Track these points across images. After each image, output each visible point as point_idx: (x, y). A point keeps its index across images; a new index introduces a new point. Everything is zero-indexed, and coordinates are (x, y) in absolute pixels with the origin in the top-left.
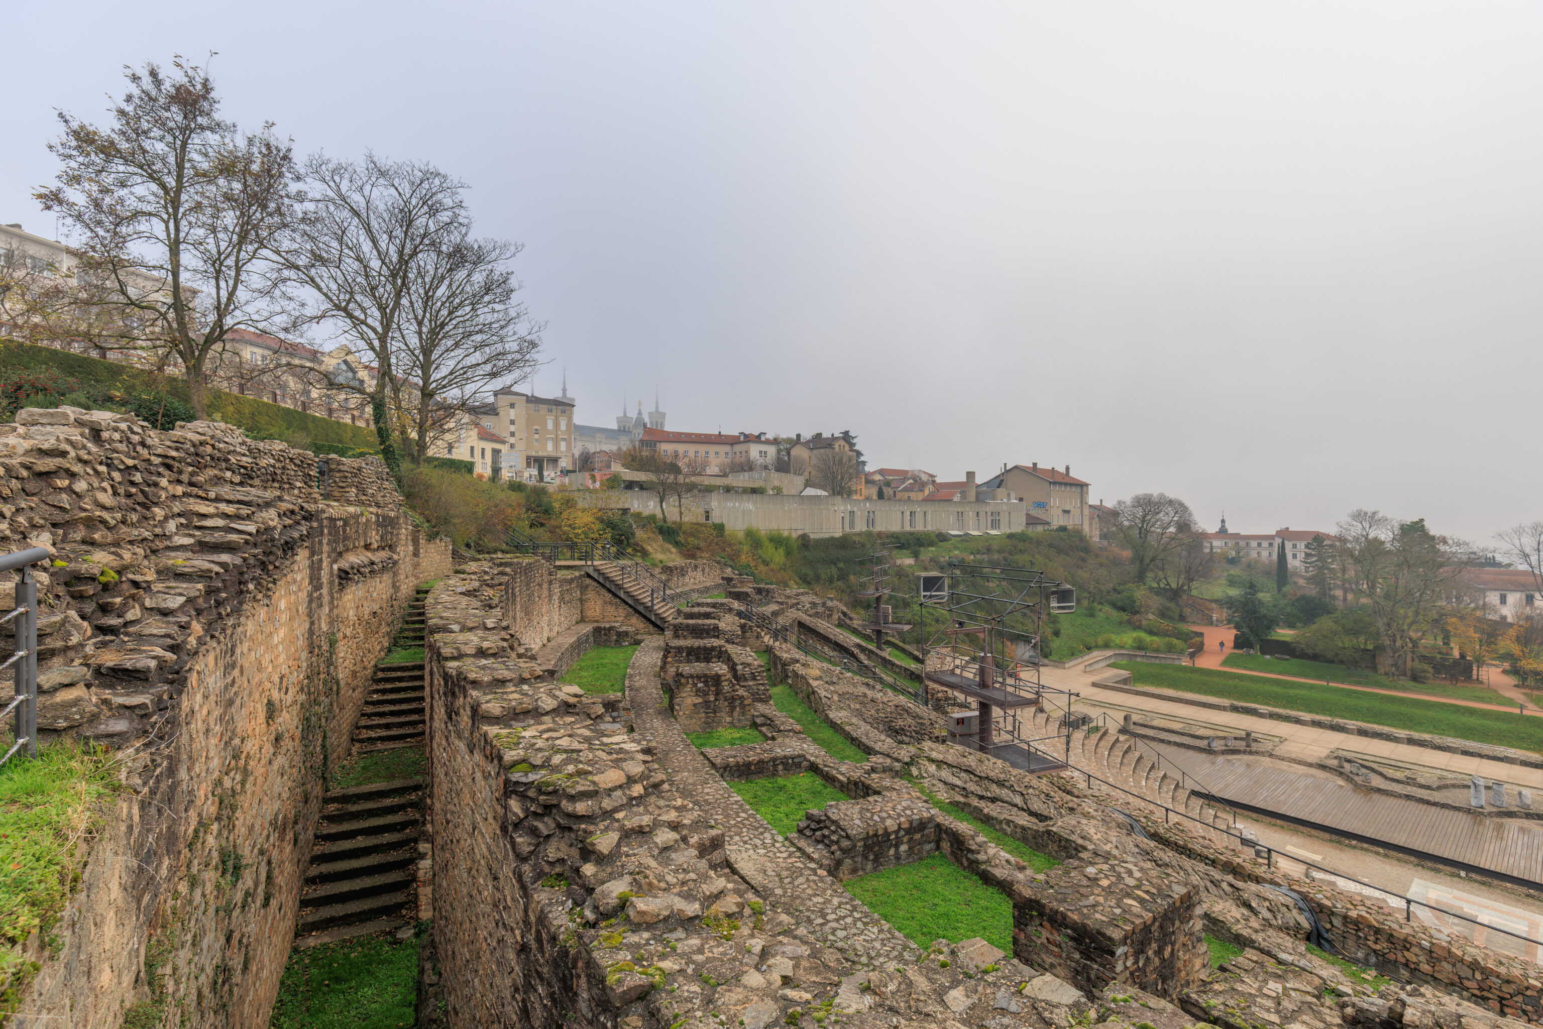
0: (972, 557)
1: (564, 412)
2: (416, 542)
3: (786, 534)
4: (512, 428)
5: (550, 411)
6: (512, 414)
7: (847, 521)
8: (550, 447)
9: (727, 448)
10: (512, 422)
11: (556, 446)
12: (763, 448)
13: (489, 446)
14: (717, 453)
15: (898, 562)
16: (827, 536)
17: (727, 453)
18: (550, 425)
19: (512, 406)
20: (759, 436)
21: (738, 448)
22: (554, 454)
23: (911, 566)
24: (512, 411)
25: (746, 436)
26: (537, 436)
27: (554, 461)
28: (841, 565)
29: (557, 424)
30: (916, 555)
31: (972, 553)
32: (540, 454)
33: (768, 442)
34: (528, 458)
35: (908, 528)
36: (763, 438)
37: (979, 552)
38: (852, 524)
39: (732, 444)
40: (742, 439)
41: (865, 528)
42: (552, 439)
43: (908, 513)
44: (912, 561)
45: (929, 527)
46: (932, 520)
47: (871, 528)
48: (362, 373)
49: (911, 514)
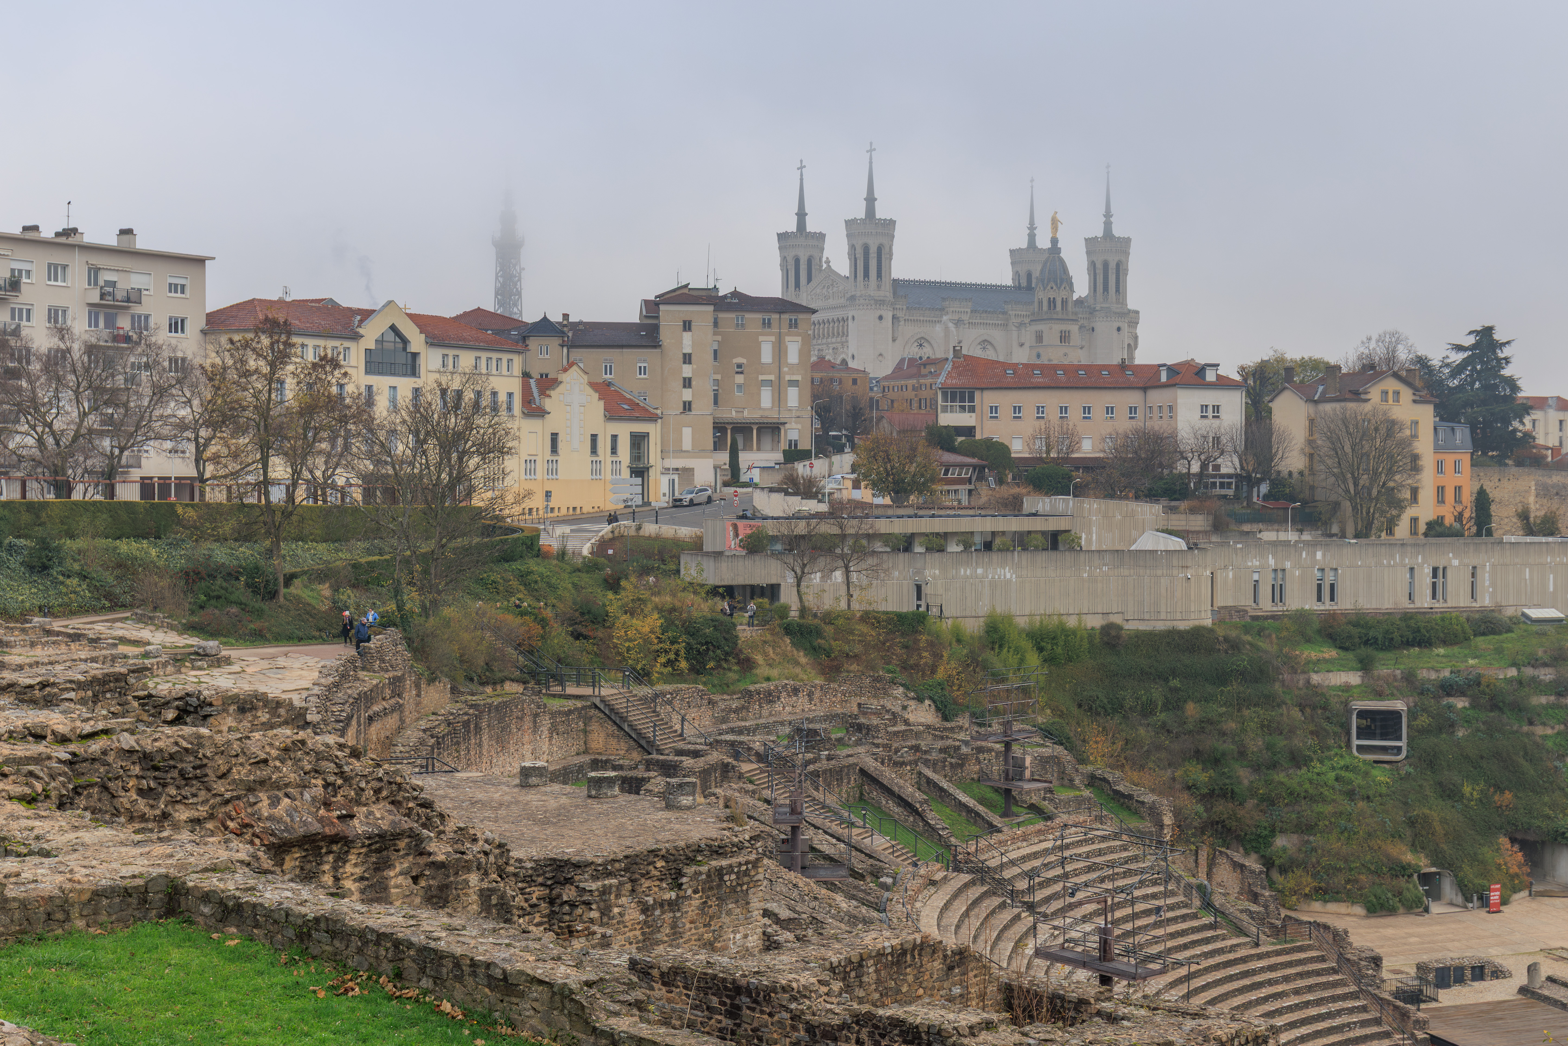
0: (1512, 672)
1: (793, 324)
2: (418, 686)
3: (1072, 622)
4: (687, 371)
5: (767, 324)
6: (687, 342)
7: (1265, 592)
8: (766, 398)
9: (1133, 398)
10: (687, 359)
11: (779, 398)
12: (1210, 397)
13: (624, 430)
14: (1110, 410)
15: (1316, 678)
16: (1161, 626)
17: (1133, 410)
18: (767, 355)
19: (687, 326)
20: (1201, 371)
21: (1157, 397)
22: (773, 416)
23: (1347, 688)
24: (687, 337)
25: (1173, 370)
26: (740, 379)
27: (772, 429)
28: (1175, 683)
29: (780, 351)
30: (1365, 665)
31: (1514, 664)
32: (748, 415)
33: (1223, 383)
34: (719, 428)
35: (1424, 601)
36: (1210, 376)
37: (1535, 663)
38: (1278, 593)
39: (1145, 389)
40: (1164, 378)
41: (1310, 604)
42: (769, 383)
43: (1428, 571)
44: (1354, 678)
45: (1486, 601)
46: (1493, 584)
47: (1327, 605)
48: (417, 341)
49: (1435, 570)
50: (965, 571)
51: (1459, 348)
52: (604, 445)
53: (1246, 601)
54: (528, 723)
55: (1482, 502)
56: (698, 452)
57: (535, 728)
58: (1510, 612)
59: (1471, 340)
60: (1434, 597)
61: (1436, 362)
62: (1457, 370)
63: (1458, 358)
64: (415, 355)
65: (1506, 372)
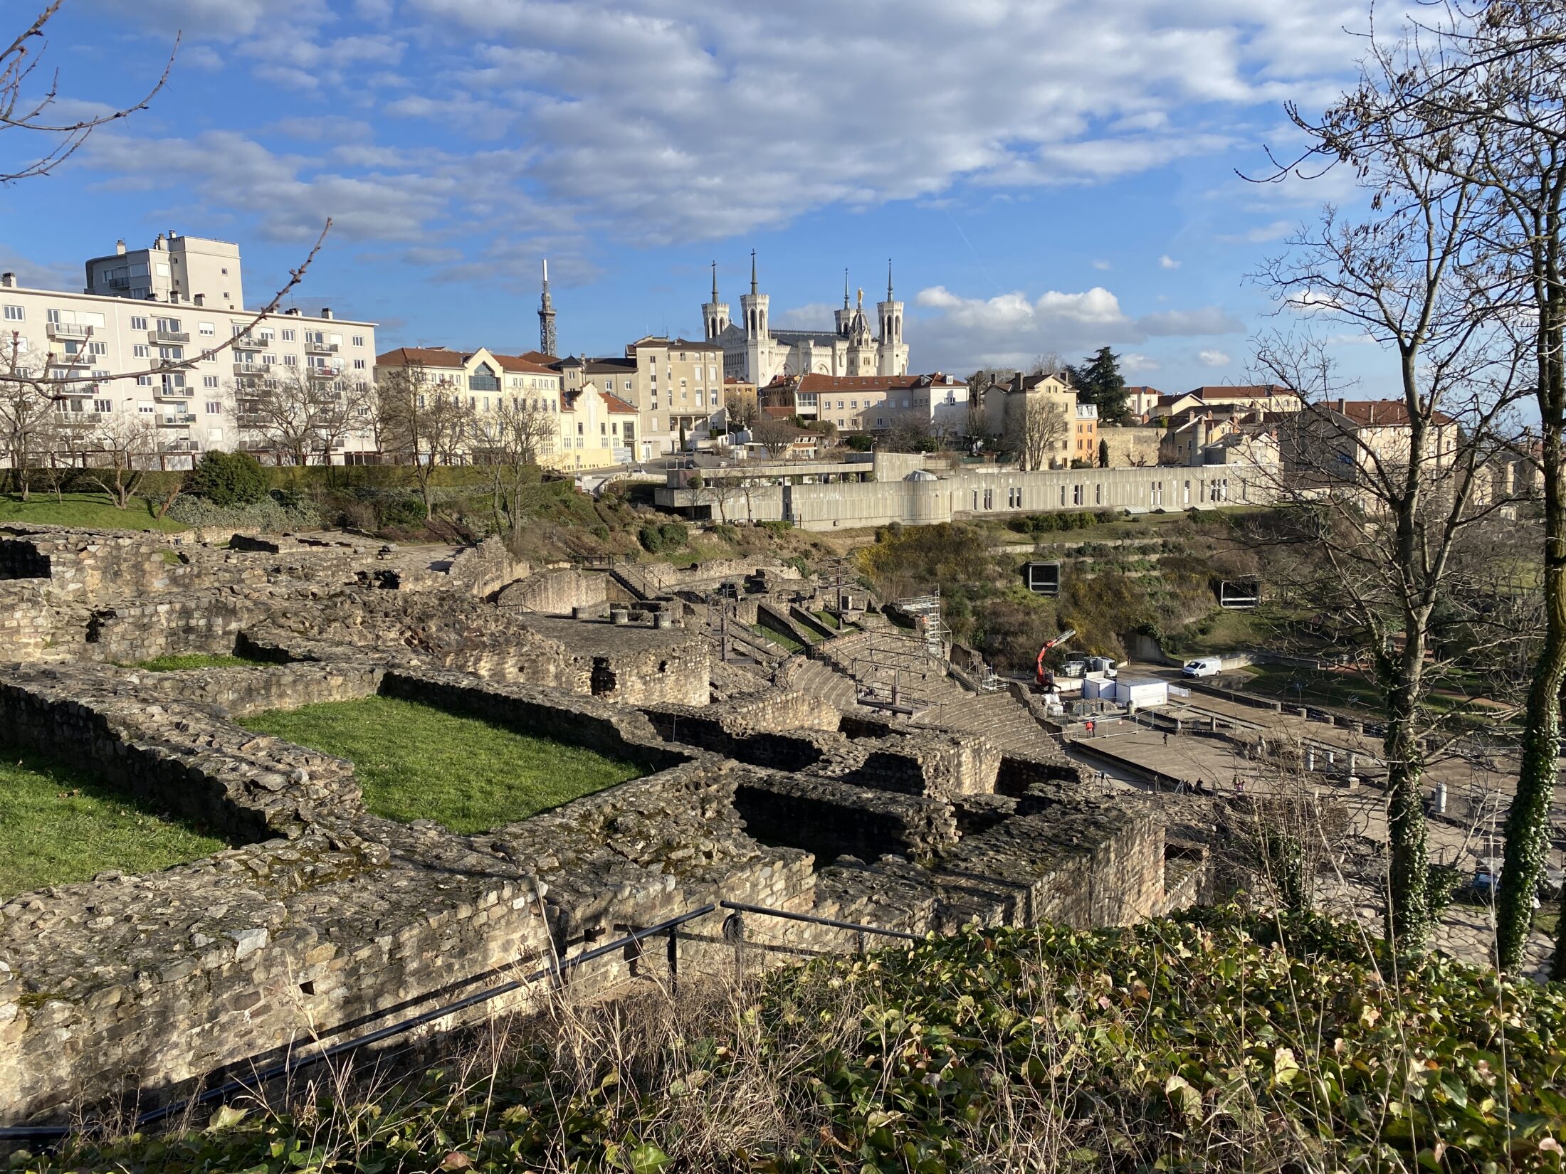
0: (1119, 543)
1: (713, 358)
2: (511, 566)
4: (653, 385)
5: (699, 357)
6: (654, 369)
7: (981, 502)
8: (698, 401)
10: (654, 379)
11: (706, 400)
13: (620, 419)
15: (1008, 549)
19: (653, 359)
21: (919, 394)
22: (704, 410)
23: (1026, 555)
24: (653, 366)
26: (683, 390)
29: (705, 373)
30: (1036, 540)
32: (689, 410)
34: (673, 419)
35: (1070, 504)
36: (949, 381)
38: (988, 503)
39: (912, 390)
40: (923, 383)
41: (1006, 508)
42: (700, 392)
43: (1072, 487)
44: (1030, 549)
45: (1105, 503)
46: (1109, 494)
47: (1016, 508)
48: (499, 370)
49: (1076, 488)
50: (814, 495)
51: (1091, 360)
52: (609, 429)
53: (970, 508)
54: (573, 585)
55: (1103, 448)
56: (661, 431)
57: (578, 588)
58: (1118, 509)
59: (1098, 355)
60: (1076, 502)
61: (1078, 369)
62: (1090, 372)
63: (1090, 365)
64: (498, 380)
65: (1117, 373)
